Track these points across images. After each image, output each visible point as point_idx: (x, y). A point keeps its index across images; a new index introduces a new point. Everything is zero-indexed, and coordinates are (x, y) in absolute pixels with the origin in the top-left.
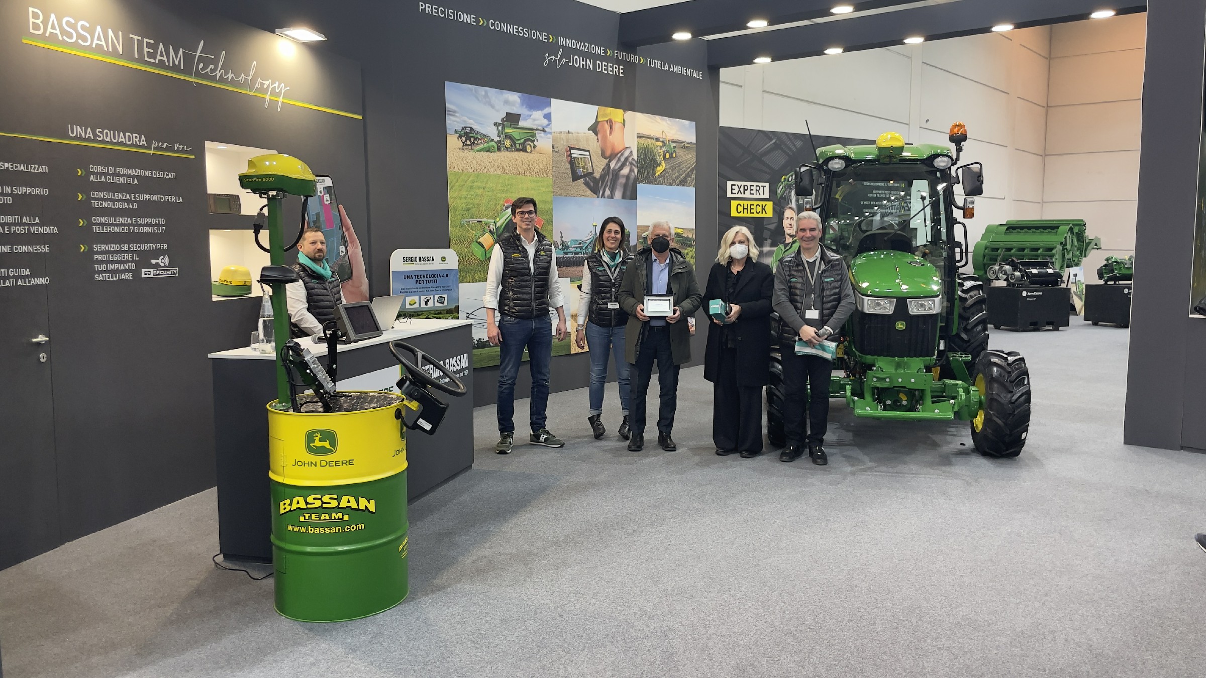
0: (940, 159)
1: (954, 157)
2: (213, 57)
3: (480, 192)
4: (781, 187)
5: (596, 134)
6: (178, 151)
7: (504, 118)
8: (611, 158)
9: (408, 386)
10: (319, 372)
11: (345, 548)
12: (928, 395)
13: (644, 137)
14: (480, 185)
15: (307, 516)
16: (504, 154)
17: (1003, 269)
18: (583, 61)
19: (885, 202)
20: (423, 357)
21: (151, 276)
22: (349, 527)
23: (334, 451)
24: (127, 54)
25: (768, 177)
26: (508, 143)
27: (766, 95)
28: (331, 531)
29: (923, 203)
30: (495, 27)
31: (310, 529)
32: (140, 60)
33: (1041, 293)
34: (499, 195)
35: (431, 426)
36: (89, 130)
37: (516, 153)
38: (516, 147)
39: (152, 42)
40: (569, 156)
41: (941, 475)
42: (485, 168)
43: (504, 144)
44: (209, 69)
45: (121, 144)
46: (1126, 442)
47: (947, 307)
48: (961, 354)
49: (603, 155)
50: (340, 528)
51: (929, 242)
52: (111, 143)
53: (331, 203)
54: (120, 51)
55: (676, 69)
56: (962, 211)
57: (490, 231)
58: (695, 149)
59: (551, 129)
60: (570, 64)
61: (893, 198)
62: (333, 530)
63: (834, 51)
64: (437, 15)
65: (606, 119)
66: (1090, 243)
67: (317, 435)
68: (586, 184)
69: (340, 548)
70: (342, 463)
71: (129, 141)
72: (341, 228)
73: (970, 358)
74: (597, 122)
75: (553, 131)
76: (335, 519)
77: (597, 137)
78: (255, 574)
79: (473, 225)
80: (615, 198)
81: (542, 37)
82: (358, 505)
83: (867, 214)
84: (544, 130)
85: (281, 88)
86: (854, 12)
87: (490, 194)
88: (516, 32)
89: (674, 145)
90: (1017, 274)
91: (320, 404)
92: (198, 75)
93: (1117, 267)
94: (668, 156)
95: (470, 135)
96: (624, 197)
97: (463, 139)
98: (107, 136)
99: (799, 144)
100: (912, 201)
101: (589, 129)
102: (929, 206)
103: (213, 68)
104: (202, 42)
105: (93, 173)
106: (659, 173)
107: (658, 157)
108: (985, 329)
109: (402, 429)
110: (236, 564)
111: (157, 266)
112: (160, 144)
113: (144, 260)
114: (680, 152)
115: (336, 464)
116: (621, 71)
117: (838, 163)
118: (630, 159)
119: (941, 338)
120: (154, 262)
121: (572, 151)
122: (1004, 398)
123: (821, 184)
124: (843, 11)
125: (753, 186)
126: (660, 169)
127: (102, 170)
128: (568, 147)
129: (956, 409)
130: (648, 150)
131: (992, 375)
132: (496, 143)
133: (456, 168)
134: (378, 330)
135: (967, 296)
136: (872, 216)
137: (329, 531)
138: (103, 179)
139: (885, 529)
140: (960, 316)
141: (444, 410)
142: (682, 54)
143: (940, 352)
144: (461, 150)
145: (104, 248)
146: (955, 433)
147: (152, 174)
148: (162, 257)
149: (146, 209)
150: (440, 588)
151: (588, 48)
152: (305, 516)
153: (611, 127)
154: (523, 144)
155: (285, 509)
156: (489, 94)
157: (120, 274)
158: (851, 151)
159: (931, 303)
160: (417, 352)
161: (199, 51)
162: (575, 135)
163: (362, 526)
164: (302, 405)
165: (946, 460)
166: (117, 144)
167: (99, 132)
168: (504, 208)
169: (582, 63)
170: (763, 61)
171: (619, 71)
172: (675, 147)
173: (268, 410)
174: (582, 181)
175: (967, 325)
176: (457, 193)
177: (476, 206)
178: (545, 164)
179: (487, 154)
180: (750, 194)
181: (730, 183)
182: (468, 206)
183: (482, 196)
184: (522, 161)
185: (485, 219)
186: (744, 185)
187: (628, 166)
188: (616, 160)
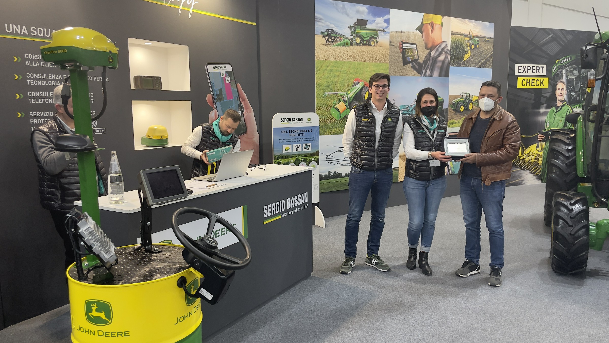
3: (337, 74)
4: (556, 67)
5: (421, 32)
7: (356, 22)
8: (431, 49)
13: (456, 34)
14: (337, 69)
16: (355, 48)
25: (546, 60)
26: (358, 40)
34: (350, 76)
37: (364, 46)
38: (363, 42)
40: (401, 48)
42: (341, 57)
43: (355, 40)
49: (426, 48)
53: (231, 82)
57: (344, 100)
58: (493, 42)
59: (389, 30)
65: (429, 22)
68: (413, 67)
72: (238, 99)
74: (422, 25)
75: (390, 31)
77: (422, 35)
79: (332, 96)
80: (433, 76)
84: (384, 31)
85: (192, 2)
87: (344, 75)
89: (478, 39)
94: (473, 47)
95: (332, 35)
96: (440, 75)
97: (327, 38)
99: (569, 37)
101: (416, 29)
105: (29, 60)
106: (466, 59)
107: (466, 48)
114: (482, 44)
118: (446, 50)
121: (404, 45)
125: (535, 67)
126: (467, 56)
127: (36, 57)
128: (401, 42)
130: (459, 43)
132: (350, 40)
133: (321, 58)
138: (37, 64)
144: (325, 46)
153: (433, 28)
154: (369, 41)
162: (406, 33)
168: (354, 84)
172: (478, 41)
174: (410, 65)
176: (321, 75)
177: (334, 83)
178: (384, 54)
179: (343, 48)
180: (533, 72)
181: (517, 66)
182: (328, 84)
183: (338, 76)
184: (368, 52)
185: (340, 92)
186: (528, 67)
187: (444, 54)
188: (435, 51)
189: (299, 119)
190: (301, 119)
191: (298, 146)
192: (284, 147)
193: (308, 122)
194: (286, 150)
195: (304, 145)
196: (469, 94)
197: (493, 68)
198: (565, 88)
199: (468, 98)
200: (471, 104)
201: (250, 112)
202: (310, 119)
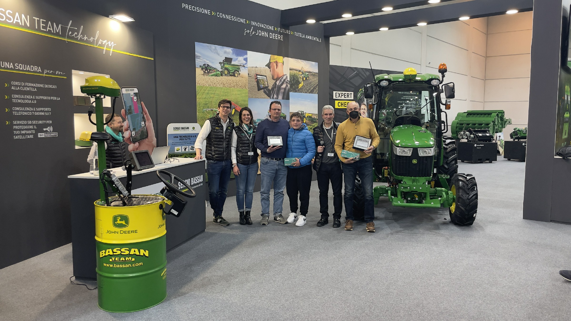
0: (434, 81)
1: (441, 80)
2: (76, 29)
3: (212, 96)
4: (360, 94)
5: (270, 68)
6: (58, 75)
7: (224, 60)
8: (277, 80)
9: (166, 193)
10: (120, 185)
11: (134, 275)
12: (428, 195)
13: (293, 70)
14: (212, 92)
15: (113, 258)
16: (224, 77)
17: (466, 133)
18: (263, 33)
19: (408, 101)
20: (175, 178)
21: (43, 136)
22: (135, 264)
23: (127, 226)
24: (32, 27)
25: (353, 89)
26: (226, 72)
27: (352, 50)
28: (126, 266)
29: (426, 102)
30: (220, 16)
31: (115, 265)
32: (39, 30)
33: (483, 145)
35: (178, 213)
36: (11, 64)
37: (230, 77)
38: (230, 74)
39: (45, 21)
40: (256, 79)
41: (435, 235)
42: (215, 84)
43: (224, 72)
44: (74, 35)
45: (28, 71)
46: (524, 218)
47: (438, 152)
48: (444, 175)
49: (273, 78)
50: (130, 265)
51: (429, 121)
52: (23, 70)
53: (137, 101)
54: (28, 25)
55: (308, 37)
56: (445, 106)
58: (318, 75)
59: (247, 65)
60: (257, 34)
61: (412, 100)
62: (127, 266)
63: (384, 29)
64: (191, 10)
65: (275, 61)
66: (506, 121)
67: (118, 218)
68: (265, 92)
69: (131, 275)
70: (132, 232)
71: (32, 69)
72: (142, 113)
73: (449, 177)
74: (270, 63)
75: (248, 66)
76: (128, 260)
77: (270, 70)
78: (90, 287)
79: (209, 112)
80: (279, 99)
81: (242, 21)
82: (140, 254)
83: (400, 107)
84: (244, 66)
85: (112, 44)
86: (393, 10)
87: (217, 97)
88: (230, 18)
89: (307, 73)
90: (472, 136)
91: (121, 202)
92: (69, 37)
93: (520, 133)
94: (304, 79)
95: (208, 68)
96: (283, 98)
97: (204, 70)
98: (21, 67)
99: (368, 73)
100: (422, 101)
101: (266, 66)
102: (429, 103)
103: (76, 34)
104: (71, 21)
105: (13, 85)
106: (300, 87)
107: (300, 79)
108: (456, 163)
109: (163, 214)
110: (81, 282)
111: (46, 131)
112: (49, 71)
113: (40, 129)
114: (311, 77)
115: (128, 232)
116: (282, 38)
117: (385, 82)
118: (286, 80)
119: (434, 167)
120: (45, 129)
121: (258, 76)
122: (465, 197)
123: (377, 92)
124: (388, 10)
125: (346, 94)
126: (301, 85)
127: (18, 84)
128: (256, 74)
129: (442, 202)
130: (295, 76)
131: (459, 186)
132: (220, 72)
133: (200, 84)
134: (152, 164)
135: (448, 147)
136: (402, 108)
137: (125, 266)
138: (18, 88)
139: (406, 262)
140: (444, 156)
141: (184, 205)
142: (311, 30)
143: (434, 174)
144: (203, 75)
145: (18, 123)
146: (442, 213)
147: (44, 86)
148: (49, 127)
149: (41, 104)
150: (183, 294)
151: (266, 27)
152: (112, 259)
153: (277, 65)
154: (234, 73)
155: (102, 255)
156: (217, 48)
157: (27, 136)
158: (391, 77)
159: (429, 151)
160: (171, 175)
161: (69, 25)
162: (259, 68)
163: (141, 264)
164: (111, 202)
165: (437, 227)
166: (26, 71)
167: (17, 65)
169: (262, 34)
170: (350, 34)
171: (281, 38)
172: (308, 75)
173: (94, 205)
174: (263, 91)
175: (448, 161)
176: (201, 96)
177: (210, 103)
178: (244, 82)
179: (215, 77)
180: (345, 97)
181: (334, 92)
182: (206, 103)
183: (213, 97)
184: (233, 81)
185: (214, 109)
186: (342, 93)
187: (285, 83)
188: (279, 81)
189: (186, 128)
190: (188, 128)
191: (186, 147)
192: (176, 148)
193: (193, 130)
194: (177, 150)
195: (190, 147)
196: (303, 112)
197: (318, 94)
198: (366, 109)
199: (303, 115)
200: (305, 119)
201: (150, 123)
202: (194, 128)
